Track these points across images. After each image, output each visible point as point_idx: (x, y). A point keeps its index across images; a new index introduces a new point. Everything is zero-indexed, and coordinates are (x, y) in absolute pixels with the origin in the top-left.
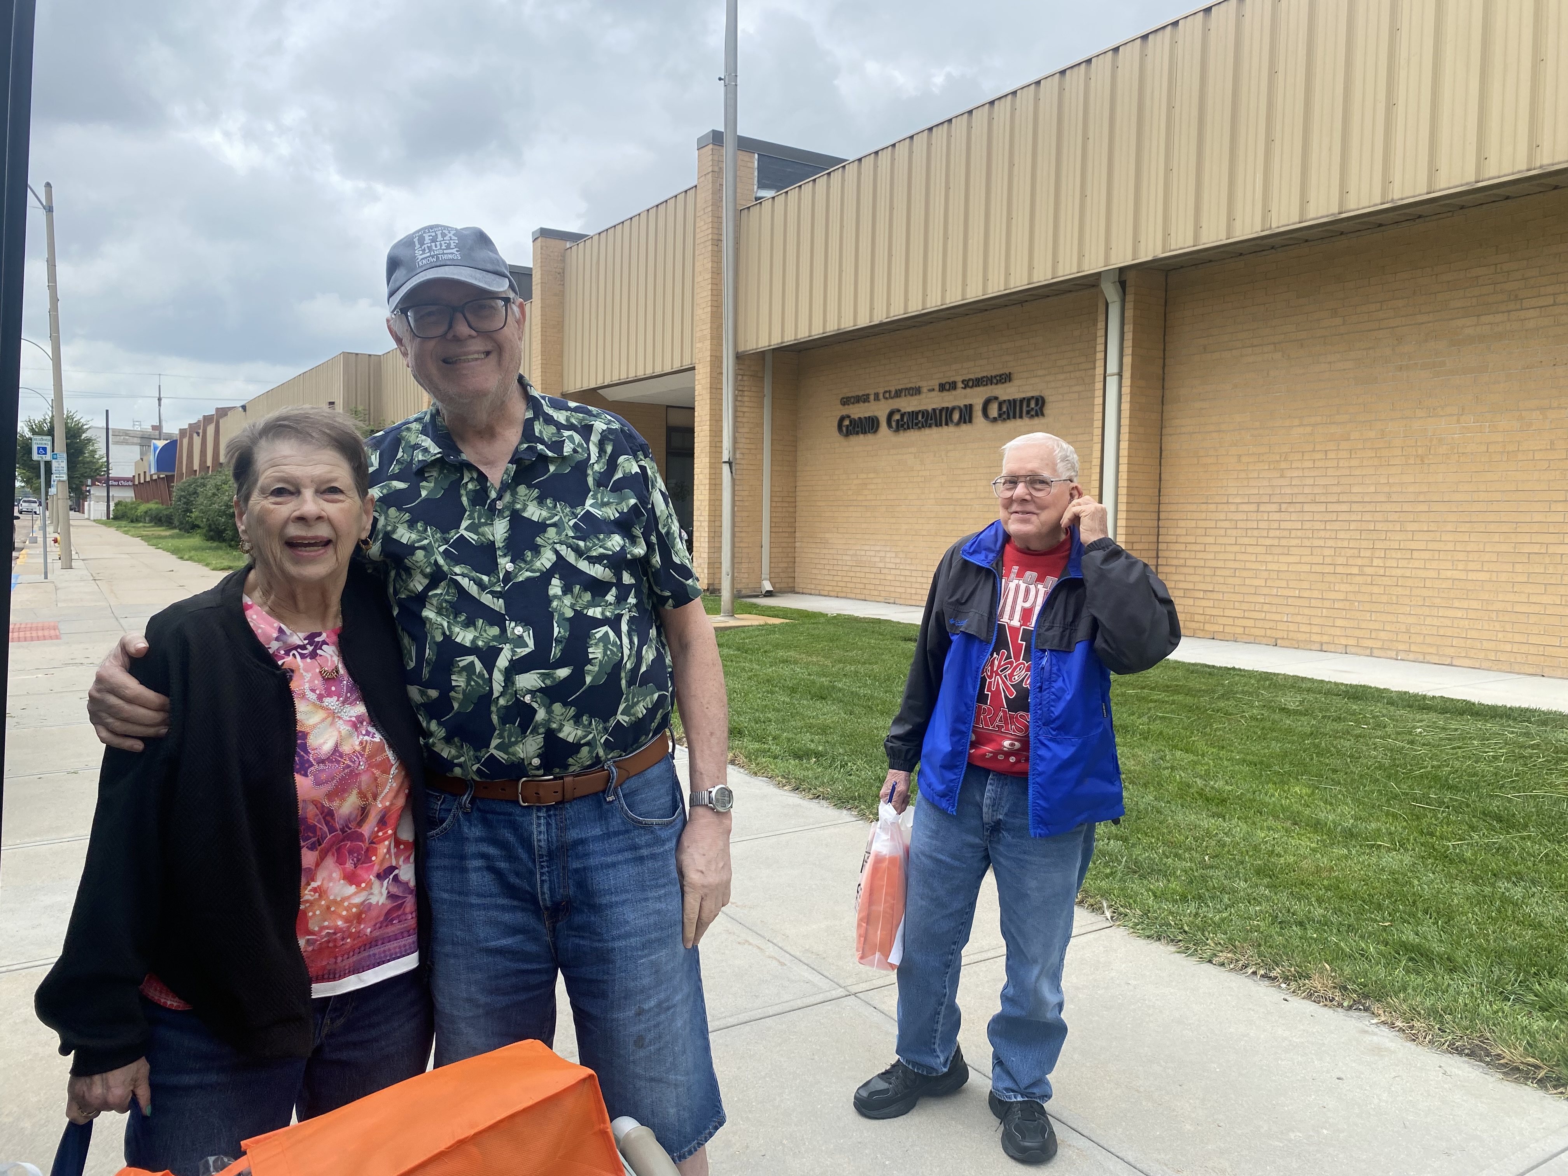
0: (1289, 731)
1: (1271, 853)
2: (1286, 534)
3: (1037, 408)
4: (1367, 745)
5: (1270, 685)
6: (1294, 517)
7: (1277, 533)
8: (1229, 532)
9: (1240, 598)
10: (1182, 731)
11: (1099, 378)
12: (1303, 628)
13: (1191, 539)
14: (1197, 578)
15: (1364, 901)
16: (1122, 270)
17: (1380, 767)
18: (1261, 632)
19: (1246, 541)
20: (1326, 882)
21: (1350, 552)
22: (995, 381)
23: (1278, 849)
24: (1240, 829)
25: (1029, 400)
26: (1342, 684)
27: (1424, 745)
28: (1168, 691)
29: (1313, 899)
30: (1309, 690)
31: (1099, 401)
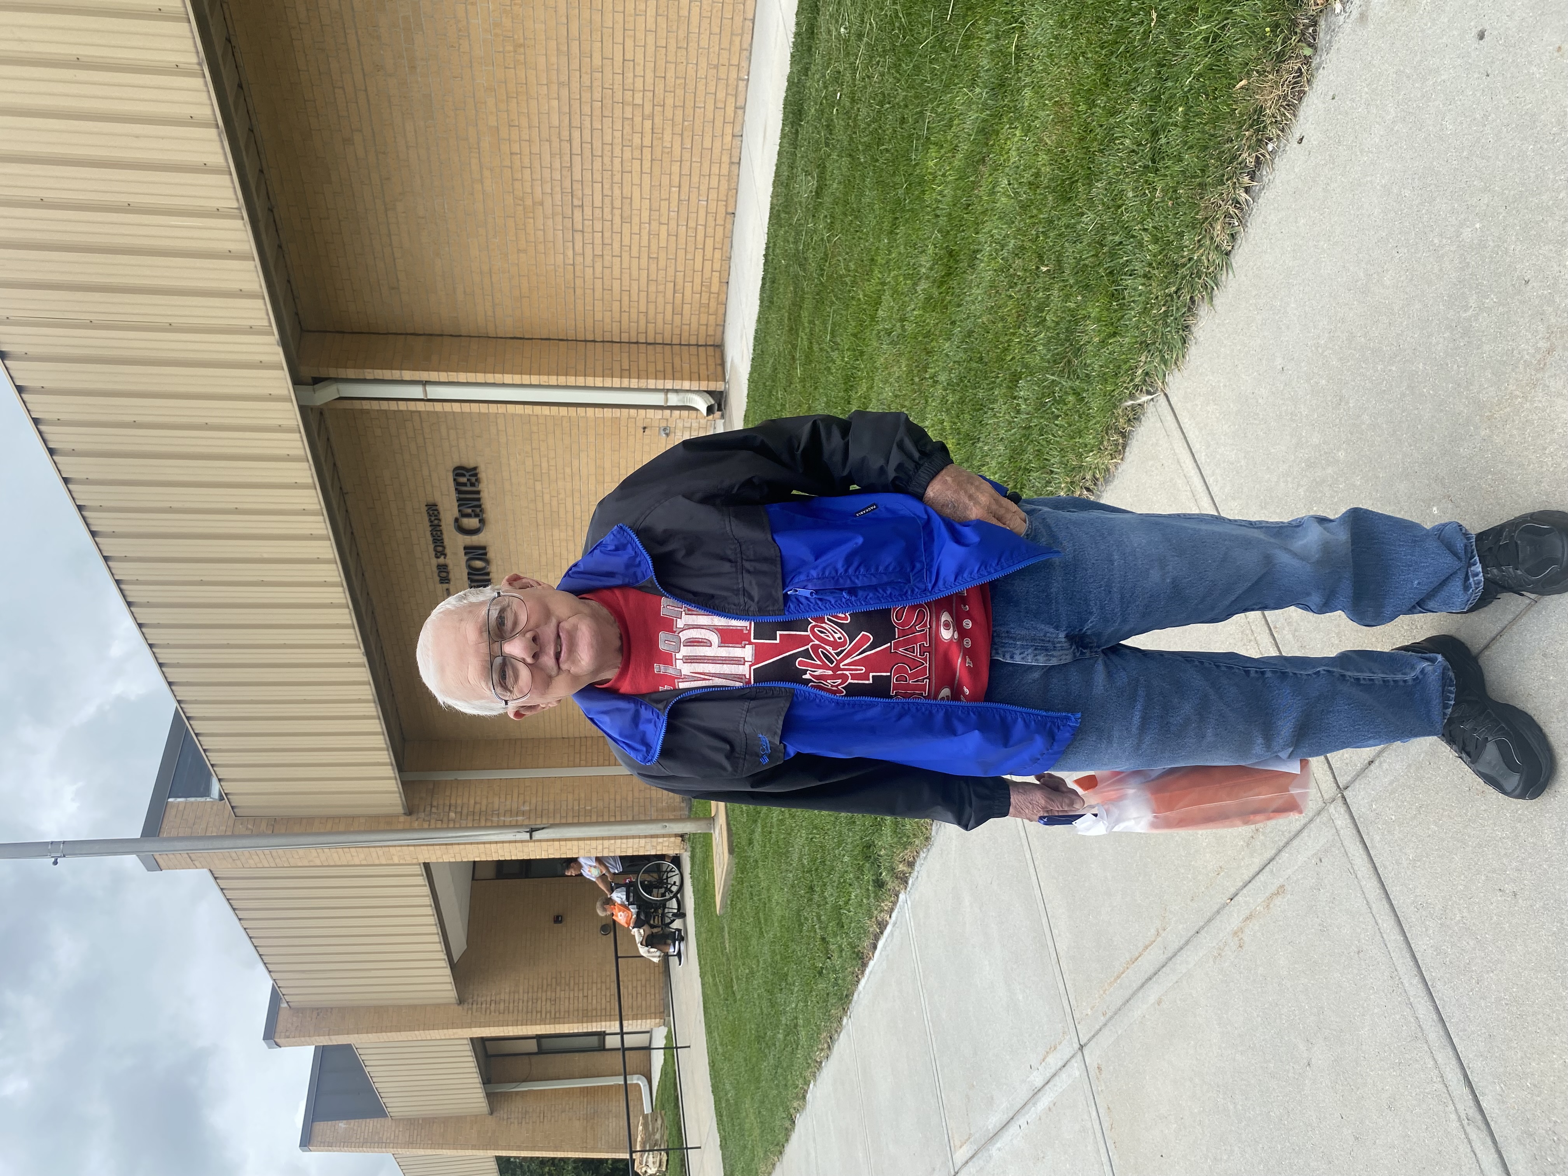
0: (848, 183)
1: (1033, 185)
2: (607, 200)
3: (467, 474)
4: (865, 87)
5: (786, 213)
6: (588, 191)
7: (607, 210)
8: (607, 264)
9: (681, 253)
10: (851, 310)
11: (429, 407)
12: (714, 183)
13: (616, 305)
14: (660, 299)
15: (1112, 53)
16: (297, 381)
17: (897, 66)
18: (720, 229)
19: (616, 246)
20: (1083, 107)
21: (627, 129)
22: (436, 522)
23: (1028, 176)
24: (994, 228)
25: (458, 484)
26: (782, 130)
27: (863, 21)
28: (797, 330)
29: (1112, 120)
30: (792, 167)
31: (456, 407)
